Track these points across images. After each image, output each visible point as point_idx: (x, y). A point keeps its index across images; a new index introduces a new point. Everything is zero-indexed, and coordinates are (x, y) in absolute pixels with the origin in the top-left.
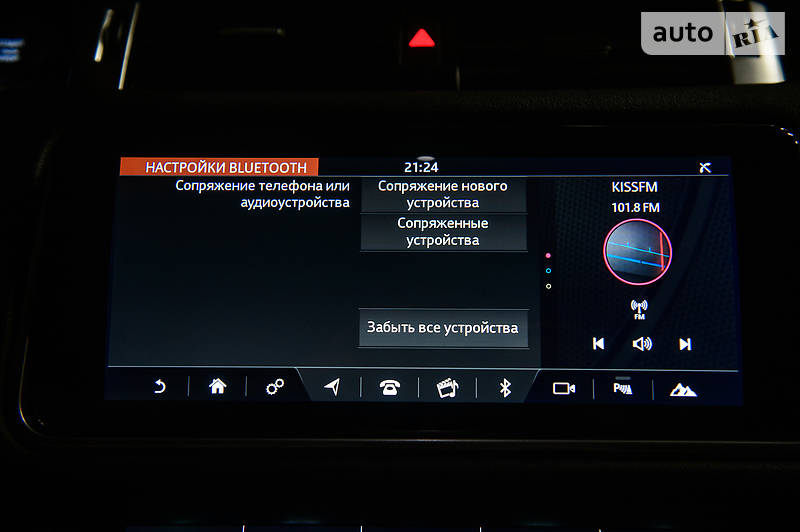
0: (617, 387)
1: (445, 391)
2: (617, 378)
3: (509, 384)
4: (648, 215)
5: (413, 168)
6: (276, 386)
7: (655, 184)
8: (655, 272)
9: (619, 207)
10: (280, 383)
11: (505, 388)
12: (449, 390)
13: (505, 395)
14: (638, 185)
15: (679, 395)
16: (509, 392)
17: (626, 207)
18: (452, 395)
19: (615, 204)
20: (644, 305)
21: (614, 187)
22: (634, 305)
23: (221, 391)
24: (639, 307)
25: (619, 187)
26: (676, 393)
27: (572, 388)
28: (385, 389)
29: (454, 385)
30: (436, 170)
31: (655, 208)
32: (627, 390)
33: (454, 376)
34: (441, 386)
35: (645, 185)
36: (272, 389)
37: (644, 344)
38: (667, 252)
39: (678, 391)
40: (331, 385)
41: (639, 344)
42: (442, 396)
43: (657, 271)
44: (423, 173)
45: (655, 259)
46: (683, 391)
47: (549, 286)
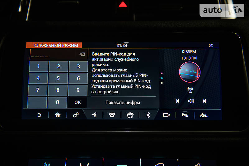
0: (183, 114)
1: (129, 116)
2: (183, 112)
3: (150, 114)
4: (193, 60)
5: (119, 45)
6: (76, 115)
7: (195, 50)
8: (195, 78)
9: (184, 58)
10: (77, 114)
11: (148, 115)
12: (131, 116)
13: (148, 117)
14: (190, 51)
15: (202, 117)
16: (150, 116)
17: (186, 58)
18: (132, 117)
19: (183, 57)
20: (192, 89)
21: (183, 52)
22: (189, 89)
23: (59, 116)
24: (190, 89)
25: (184, 52)
26: (201, 116)
27: (169, 115)
28: (111, 116)
29: (132, 114)
30: (127, 46)
31: (195, 58)
32: (186, 115)
33: (132, 111)
34: (128, 115)
35: (192, 51)
36: (75, 116)
37: (192, 101)
38: (199, 72)
39: (202, 116)
40: (93, 114)
41: (190, 101)
42: (128, 118)
43: (196, 78)
44: (122, 47)
45: (195, 74)
46: (204, 116)
47: (162, 83)
